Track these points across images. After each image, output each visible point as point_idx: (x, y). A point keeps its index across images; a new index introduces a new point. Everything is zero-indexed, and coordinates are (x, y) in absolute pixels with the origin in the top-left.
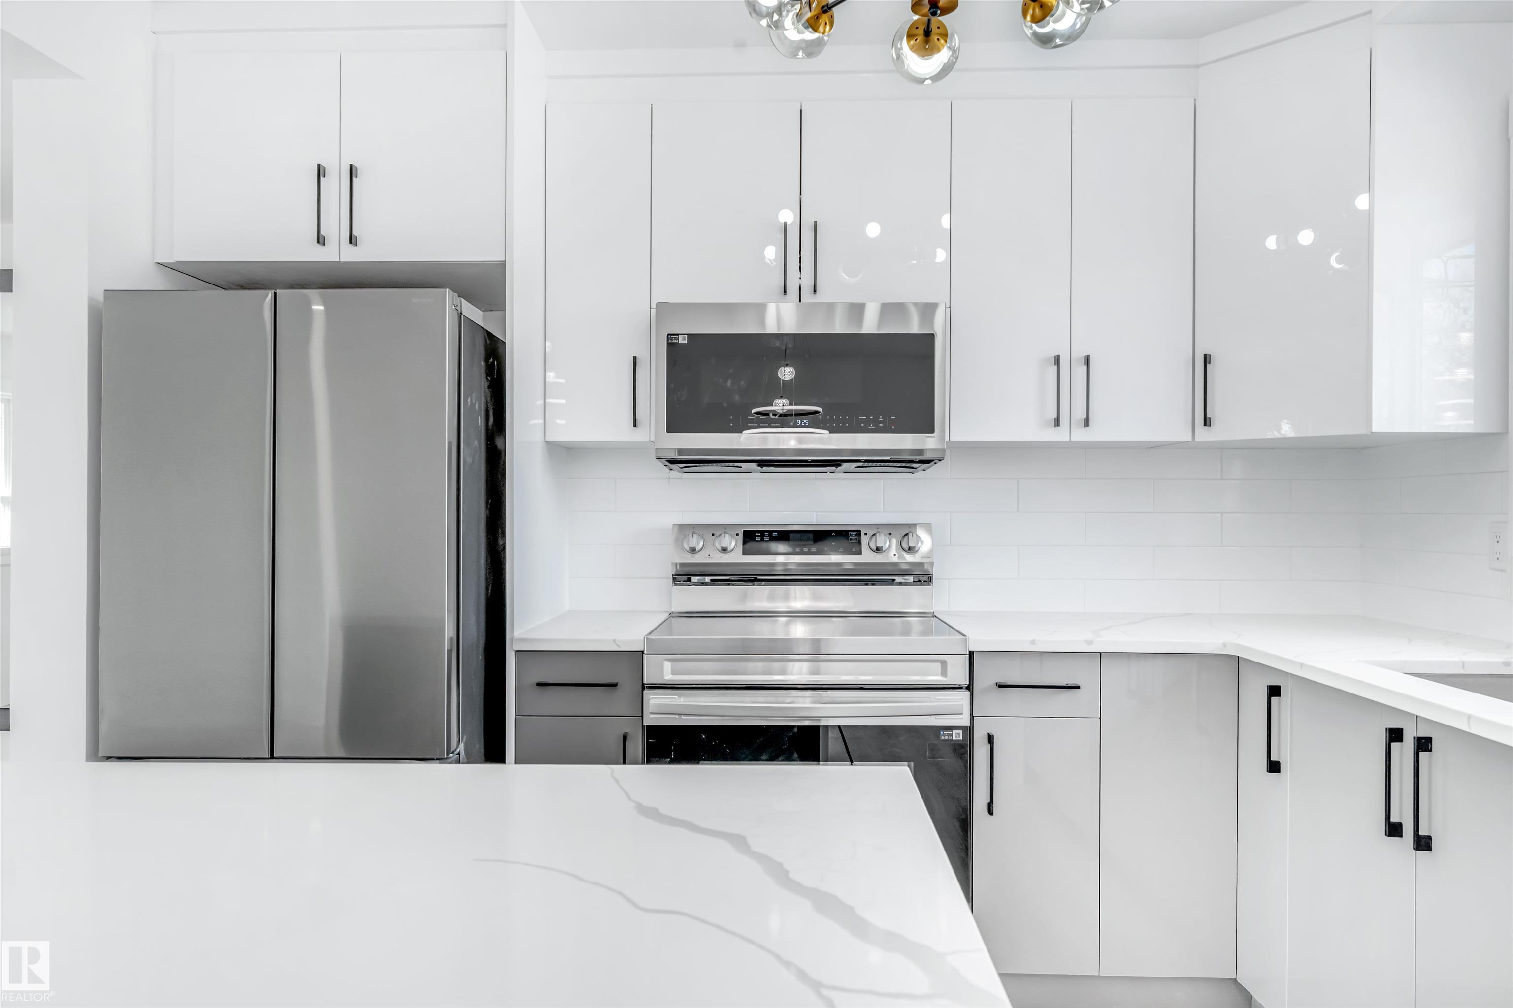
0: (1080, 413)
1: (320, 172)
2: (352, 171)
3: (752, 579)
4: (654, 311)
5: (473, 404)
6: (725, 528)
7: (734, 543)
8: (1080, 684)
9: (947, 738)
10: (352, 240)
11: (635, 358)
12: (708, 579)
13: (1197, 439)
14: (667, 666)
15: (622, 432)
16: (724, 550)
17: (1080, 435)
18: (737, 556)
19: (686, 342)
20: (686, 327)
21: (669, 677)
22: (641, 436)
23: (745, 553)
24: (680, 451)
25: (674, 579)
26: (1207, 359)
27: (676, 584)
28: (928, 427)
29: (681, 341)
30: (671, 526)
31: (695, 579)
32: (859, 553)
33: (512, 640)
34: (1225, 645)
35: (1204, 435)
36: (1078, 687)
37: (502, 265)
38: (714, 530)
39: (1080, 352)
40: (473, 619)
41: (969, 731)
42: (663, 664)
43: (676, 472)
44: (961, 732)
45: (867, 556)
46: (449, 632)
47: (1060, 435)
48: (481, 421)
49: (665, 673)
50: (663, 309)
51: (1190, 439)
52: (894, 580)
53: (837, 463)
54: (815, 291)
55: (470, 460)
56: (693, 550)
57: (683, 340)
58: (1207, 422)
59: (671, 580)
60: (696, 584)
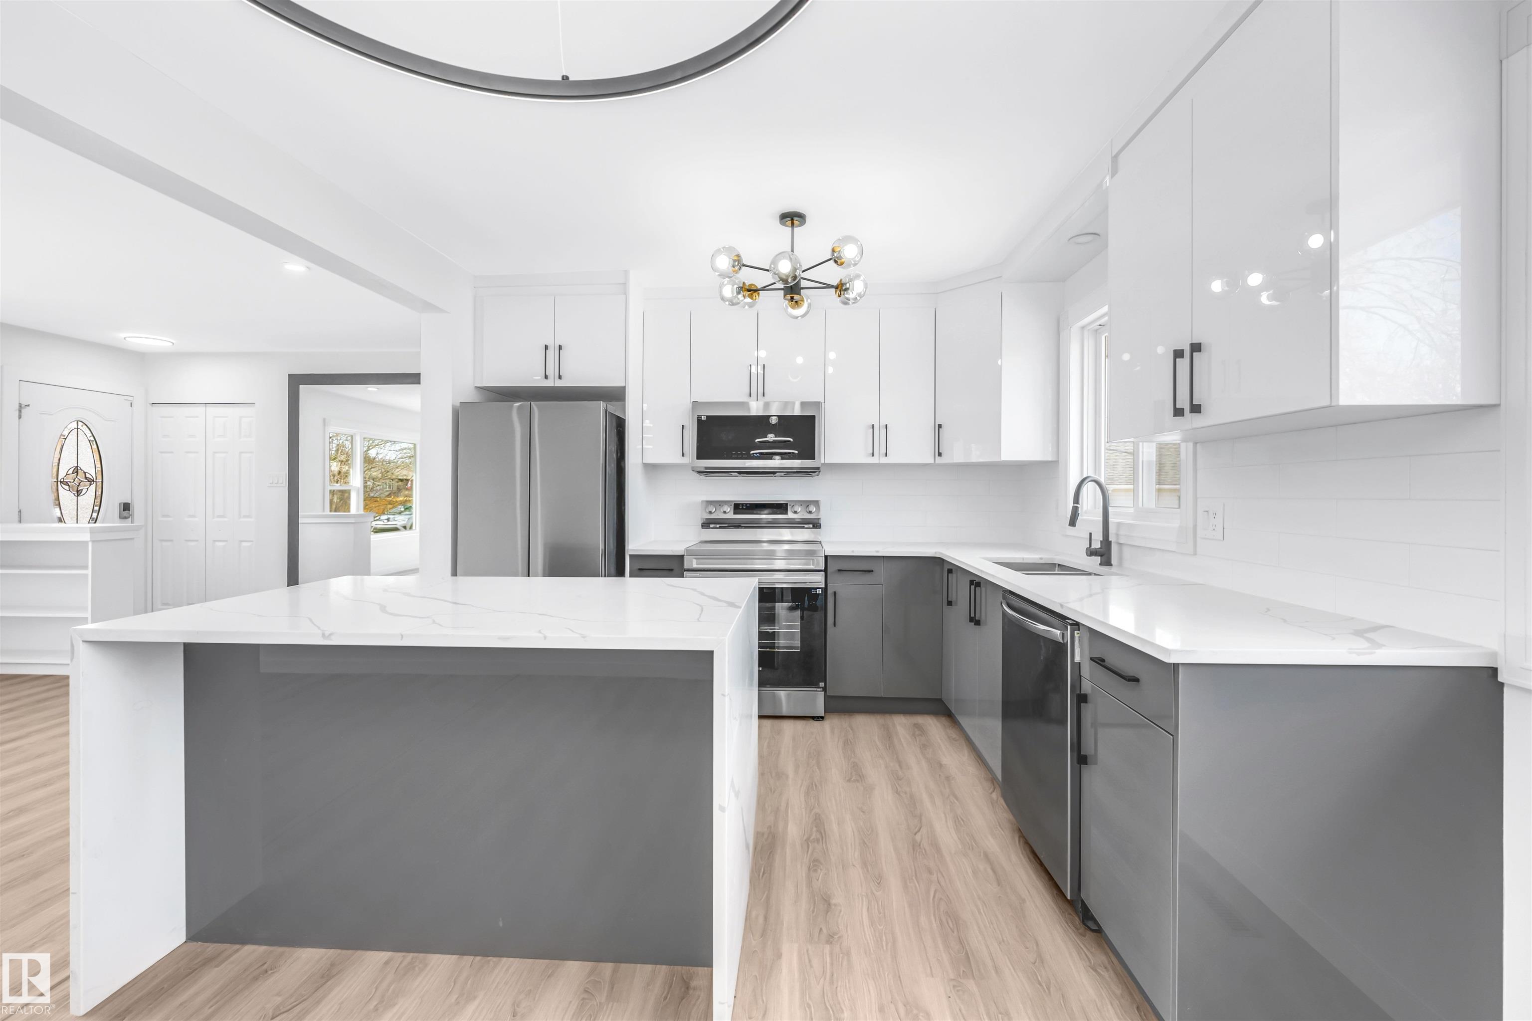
0: (883, 451)
1: (546, 347)
2: (560, 347)
3: (737, 525)
4: (691, 404)
5: (611, 448)
6: (726, 502)
7: (729, 509)
8: (873, 569)
9: (815, 592)
10: (560, 377)
11: (683, 426)
12: (718, 526)
13: (937, 462)
14: (695, 561)
15: (678, 460)
16: (725, 512)
17: (884, 460)
18: (731, 515)
19: (705, 419)
20: (705, 413)
21: (695, 566)
22: (686, 460)
23: (734, 513)
24: (706, 468)
25: (702, 526)
26: (940, 426)
27: (703, 528)
28: (812, 457)
29: (703, 419)
30: (701, 501)
31: (712, 526)
32: (786, 513)
33: (628, 550)
34: (936, 553)
35: (939, 460)
36: (872, 571)
37: (624, 387)
38: (720, 503)
39: (883, 423)
40: (611, 541)
41: (825, 590)
42: (692, 560)
43: (702, 477)
44: (821, 590)
45: (790, 515)
46: (601, 546)
47: (874, 460)
48: (614, 455)
49: (693, 564)
50: (695, 403)
51: (933, 462)
52: (804, 526)
53: (774, 473)
54: (764, 396)
55: (610, 472)
56: (710, 512)
57: (704, 418)
58: (940, 454)
59: (701, 526)
60: (712, 528)
